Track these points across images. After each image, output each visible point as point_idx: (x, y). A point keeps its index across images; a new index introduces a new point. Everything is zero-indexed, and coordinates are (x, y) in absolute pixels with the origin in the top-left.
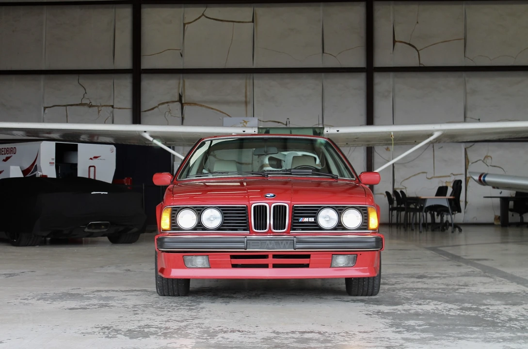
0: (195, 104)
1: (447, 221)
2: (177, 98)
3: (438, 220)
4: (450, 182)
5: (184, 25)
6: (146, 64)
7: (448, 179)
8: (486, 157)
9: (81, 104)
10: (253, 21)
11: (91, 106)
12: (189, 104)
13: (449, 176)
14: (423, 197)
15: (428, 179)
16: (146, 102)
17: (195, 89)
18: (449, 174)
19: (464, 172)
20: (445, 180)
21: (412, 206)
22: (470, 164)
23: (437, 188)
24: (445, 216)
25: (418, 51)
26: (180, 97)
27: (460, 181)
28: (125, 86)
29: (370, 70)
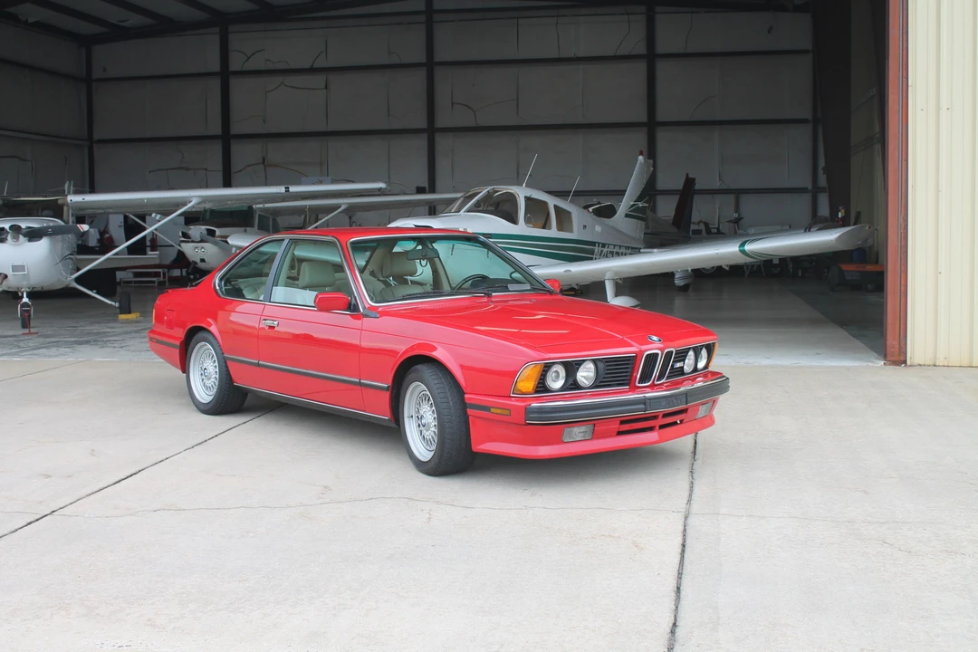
0: (276, 166)
2: (261, 161)
5: (266, 93)
6: (236, 129)
9: (181, 168)
10: (326, 88)
11: (187, 169)
12: (271, 165)
16: (236, 163)
17: (276, 152)
25: (474, 112)
26: (264, 160)
28: (216, 151)
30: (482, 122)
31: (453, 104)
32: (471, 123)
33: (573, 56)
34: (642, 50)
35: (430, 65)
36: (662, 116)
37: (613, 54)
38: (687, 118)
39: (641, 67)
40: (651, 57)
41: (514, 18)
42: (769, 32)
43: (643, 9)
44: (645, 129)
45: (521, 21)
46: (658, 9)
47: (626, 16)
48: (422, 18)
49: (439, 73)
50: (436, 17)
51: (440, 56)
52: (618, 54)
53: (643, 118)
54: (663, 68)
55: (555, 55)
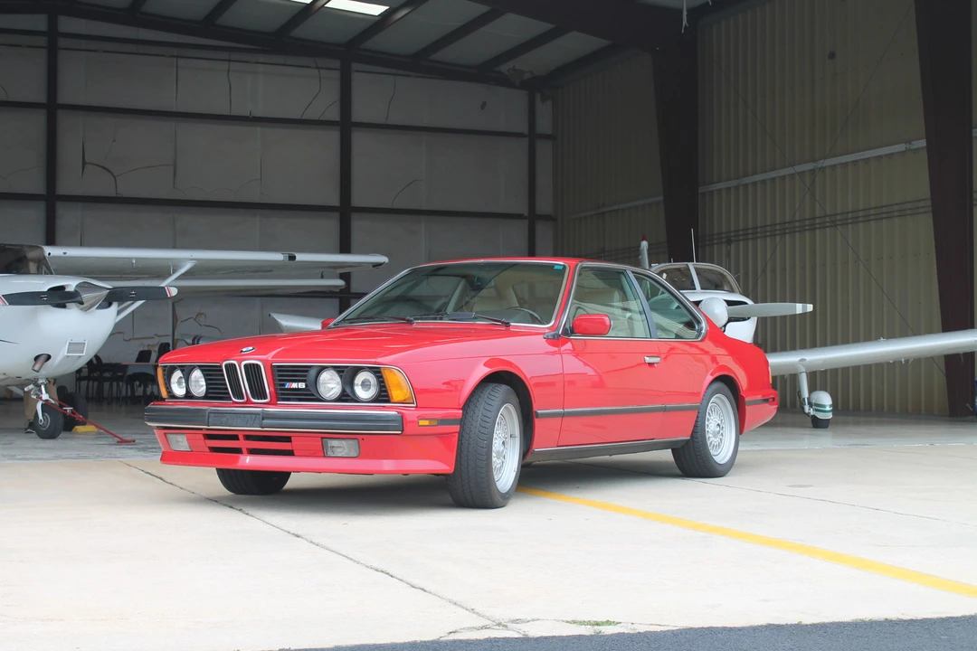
1: (152, 393)
3: (139, 392)
4: (153, 345)
7: (150, 342)
8: (199, 314)
13: (152, 338)
14: (124, 363)
15: (125, 340)
18: (152, 335)
19: (171, 333)
20: (146, 342)
21: (107, 375)
22: (179, 322)
23: (137, 353)
24: (150, 386)
25: (115, 177)
27: (168, 344)
29: (51, 199)
30: (126, 192)
31: (84, 163)
32: (109, 192)
33: (248, 114)
34: (334, 114)
35: (52, 108)
36: (357, 201)
37: (298, 117)
38: (388, 206)
39: (334, 136)
40: (346, 125)
41: (174, 56)
42: (483, 108)
43: (337, 64)
44: (337, 215)
45: (182, 62)
46: (355, 66)
47: (316, 70)
48: (43, 41)
49: (65, 121)
50: (62, 42)
51: (65, 96)
52: (304, 117)
53: (336, 202)
54: (359, 140)
55: (226, 112)
